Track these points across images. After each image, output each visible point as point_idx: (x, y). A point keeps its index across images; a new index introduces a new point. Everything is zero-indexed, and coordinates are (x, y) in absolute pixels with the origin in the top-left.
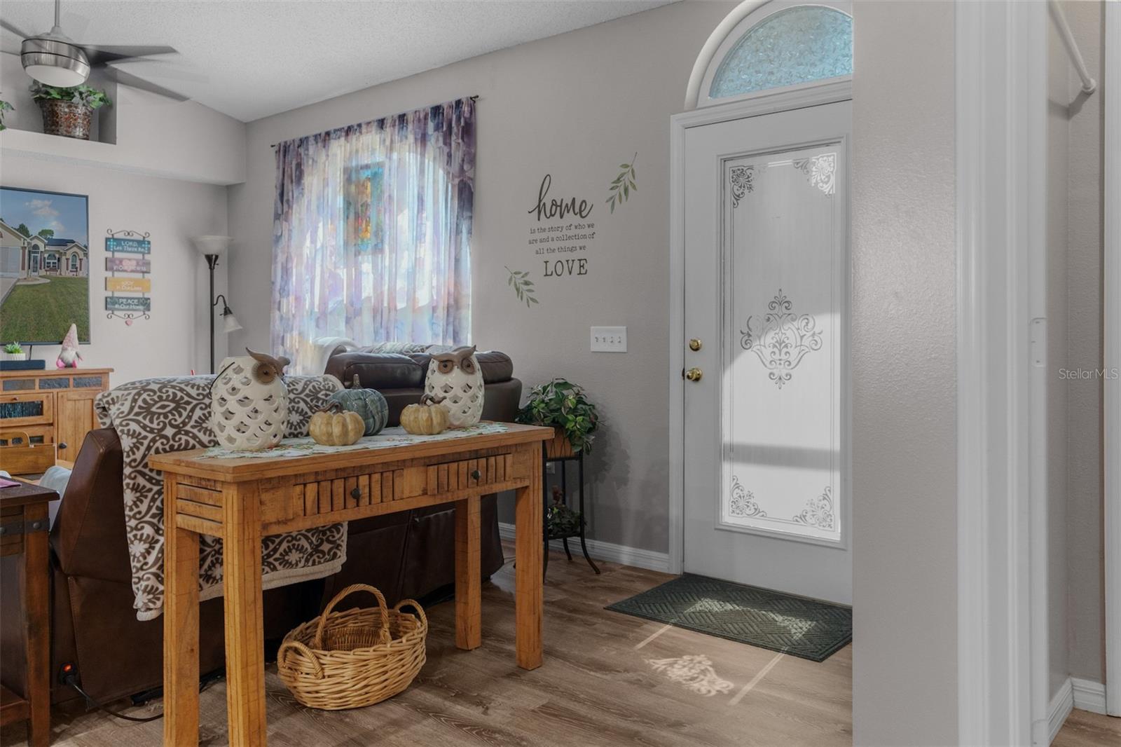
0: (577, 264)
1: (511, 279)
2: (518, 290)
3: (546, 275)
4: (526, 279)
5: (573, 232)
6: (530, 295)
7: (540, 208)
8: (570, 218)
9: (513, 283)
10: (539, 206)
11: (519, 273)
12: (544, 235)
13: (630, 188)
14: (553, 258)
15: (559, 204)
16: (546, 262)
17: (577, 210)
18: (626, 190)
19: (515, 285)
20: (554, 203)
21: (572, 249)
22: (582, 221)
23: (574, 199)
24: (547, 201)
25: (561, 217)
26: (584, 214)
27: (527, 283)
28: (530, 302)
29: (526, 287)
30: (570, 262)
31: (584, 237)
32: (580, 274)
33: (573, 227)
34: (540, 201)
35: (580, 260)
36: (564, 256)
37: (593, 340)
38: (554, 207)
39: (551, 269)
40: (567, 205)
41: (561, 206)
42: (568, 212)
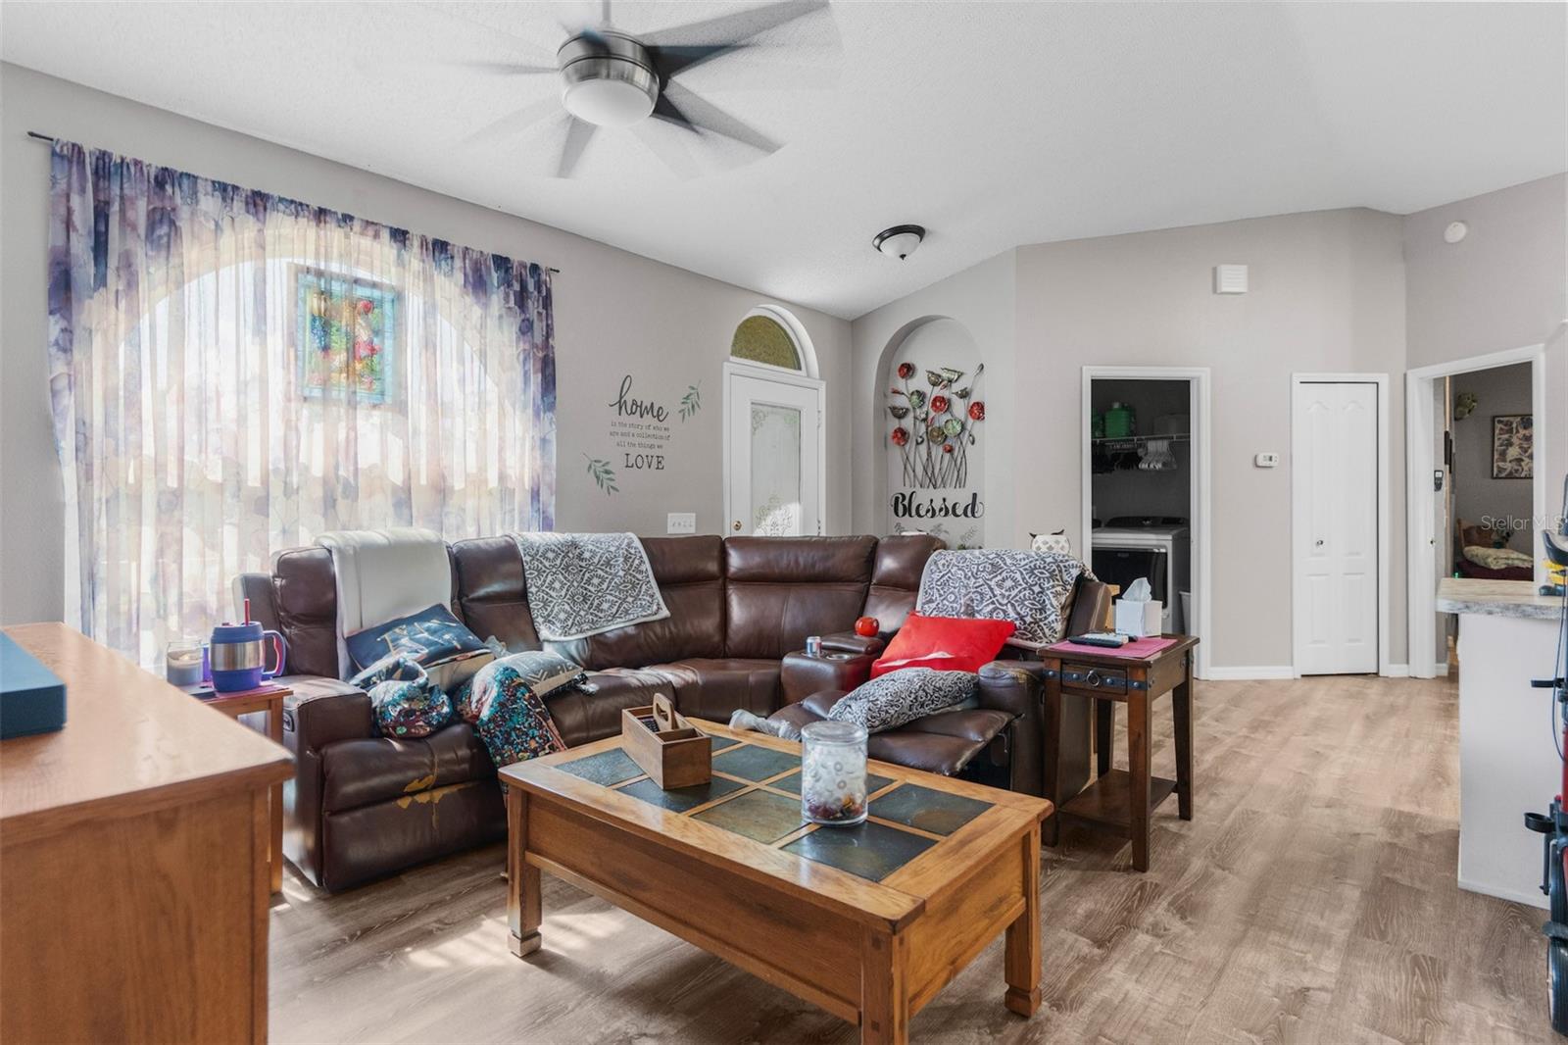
0: (655, 460)
1: (590, 467)
2: (598, 477)
3: (627, 466)
4: (606, 467)
5: (651, 432)
6: (612, 483)
7: (621, 404)
8: (648, 418)
9: (592, 471)
10: (620, 402)
11: (599, 461)
12: (625, 430)
13: (696, 406)
14: (634, 452)
15: (639, 404)
16: (627, 455)
17: (655, 414)
18: (693, 407)
19: (595, 473)
20: (634, 402)
21: (652, 447)
22: (659, 424)
23: (652, 404)
24: (628, 398)
25: (641, 416)
26: (661, 418)
27: (607, 472)
28: (611, 490)
29: (605, 476)
30: (650, 458)
31: (661, 438)
32: (658, 468)
33: (651, 427)
34: (621, 398)
35: (658, 457)
36: (644, 452)
37: (670, 524)
38: (634, 407)
39: (632, 461)
40: (646, 407)
41: (641, 407)
42: (648, 413)
